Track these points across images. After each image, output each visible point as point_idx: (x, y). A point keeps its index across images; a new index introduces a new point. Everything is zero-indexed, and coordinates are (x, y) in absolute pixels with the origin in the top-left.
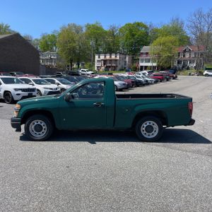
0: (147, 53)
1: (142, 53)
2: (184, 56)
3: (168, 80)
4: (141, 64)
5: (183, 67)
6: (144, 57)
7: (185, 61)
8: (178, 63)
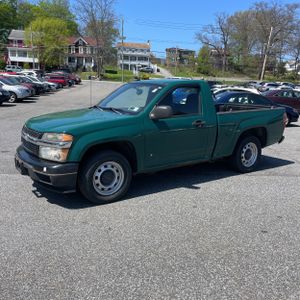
0: (20, 42)
1: (12, 41)
2: (77, 50)
3: (70, 85)
4: (12, 58)
5: (78, 67)
6: (15, 47)
7: (80, 58)
8: (70, 60)
